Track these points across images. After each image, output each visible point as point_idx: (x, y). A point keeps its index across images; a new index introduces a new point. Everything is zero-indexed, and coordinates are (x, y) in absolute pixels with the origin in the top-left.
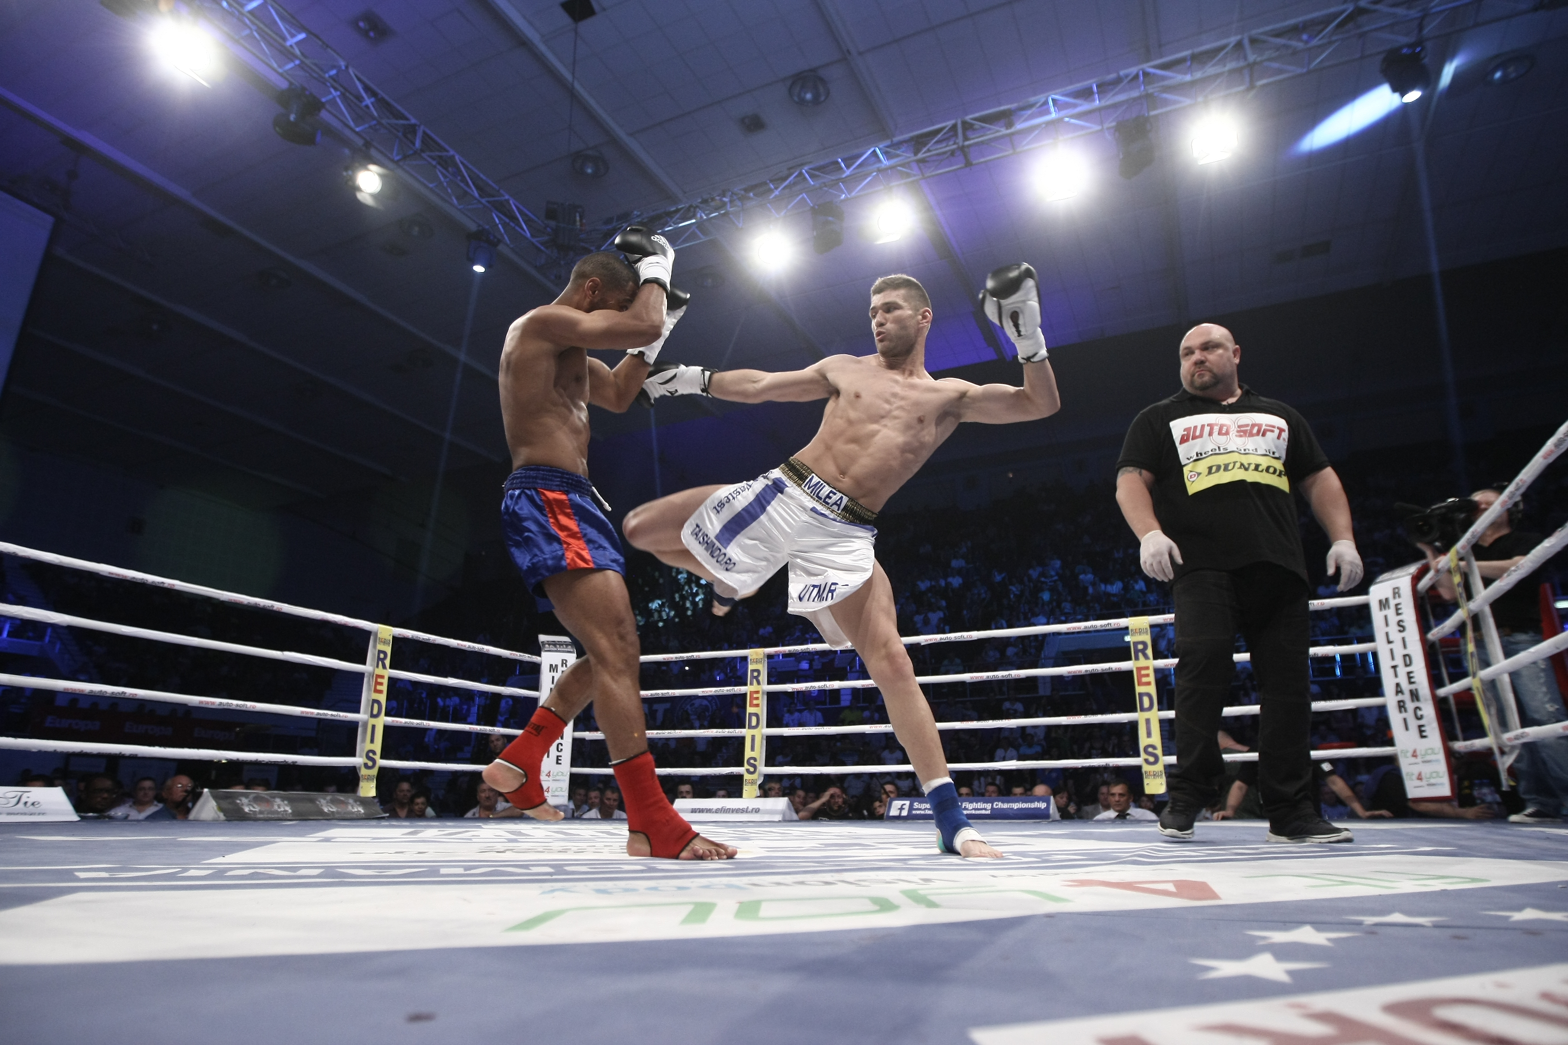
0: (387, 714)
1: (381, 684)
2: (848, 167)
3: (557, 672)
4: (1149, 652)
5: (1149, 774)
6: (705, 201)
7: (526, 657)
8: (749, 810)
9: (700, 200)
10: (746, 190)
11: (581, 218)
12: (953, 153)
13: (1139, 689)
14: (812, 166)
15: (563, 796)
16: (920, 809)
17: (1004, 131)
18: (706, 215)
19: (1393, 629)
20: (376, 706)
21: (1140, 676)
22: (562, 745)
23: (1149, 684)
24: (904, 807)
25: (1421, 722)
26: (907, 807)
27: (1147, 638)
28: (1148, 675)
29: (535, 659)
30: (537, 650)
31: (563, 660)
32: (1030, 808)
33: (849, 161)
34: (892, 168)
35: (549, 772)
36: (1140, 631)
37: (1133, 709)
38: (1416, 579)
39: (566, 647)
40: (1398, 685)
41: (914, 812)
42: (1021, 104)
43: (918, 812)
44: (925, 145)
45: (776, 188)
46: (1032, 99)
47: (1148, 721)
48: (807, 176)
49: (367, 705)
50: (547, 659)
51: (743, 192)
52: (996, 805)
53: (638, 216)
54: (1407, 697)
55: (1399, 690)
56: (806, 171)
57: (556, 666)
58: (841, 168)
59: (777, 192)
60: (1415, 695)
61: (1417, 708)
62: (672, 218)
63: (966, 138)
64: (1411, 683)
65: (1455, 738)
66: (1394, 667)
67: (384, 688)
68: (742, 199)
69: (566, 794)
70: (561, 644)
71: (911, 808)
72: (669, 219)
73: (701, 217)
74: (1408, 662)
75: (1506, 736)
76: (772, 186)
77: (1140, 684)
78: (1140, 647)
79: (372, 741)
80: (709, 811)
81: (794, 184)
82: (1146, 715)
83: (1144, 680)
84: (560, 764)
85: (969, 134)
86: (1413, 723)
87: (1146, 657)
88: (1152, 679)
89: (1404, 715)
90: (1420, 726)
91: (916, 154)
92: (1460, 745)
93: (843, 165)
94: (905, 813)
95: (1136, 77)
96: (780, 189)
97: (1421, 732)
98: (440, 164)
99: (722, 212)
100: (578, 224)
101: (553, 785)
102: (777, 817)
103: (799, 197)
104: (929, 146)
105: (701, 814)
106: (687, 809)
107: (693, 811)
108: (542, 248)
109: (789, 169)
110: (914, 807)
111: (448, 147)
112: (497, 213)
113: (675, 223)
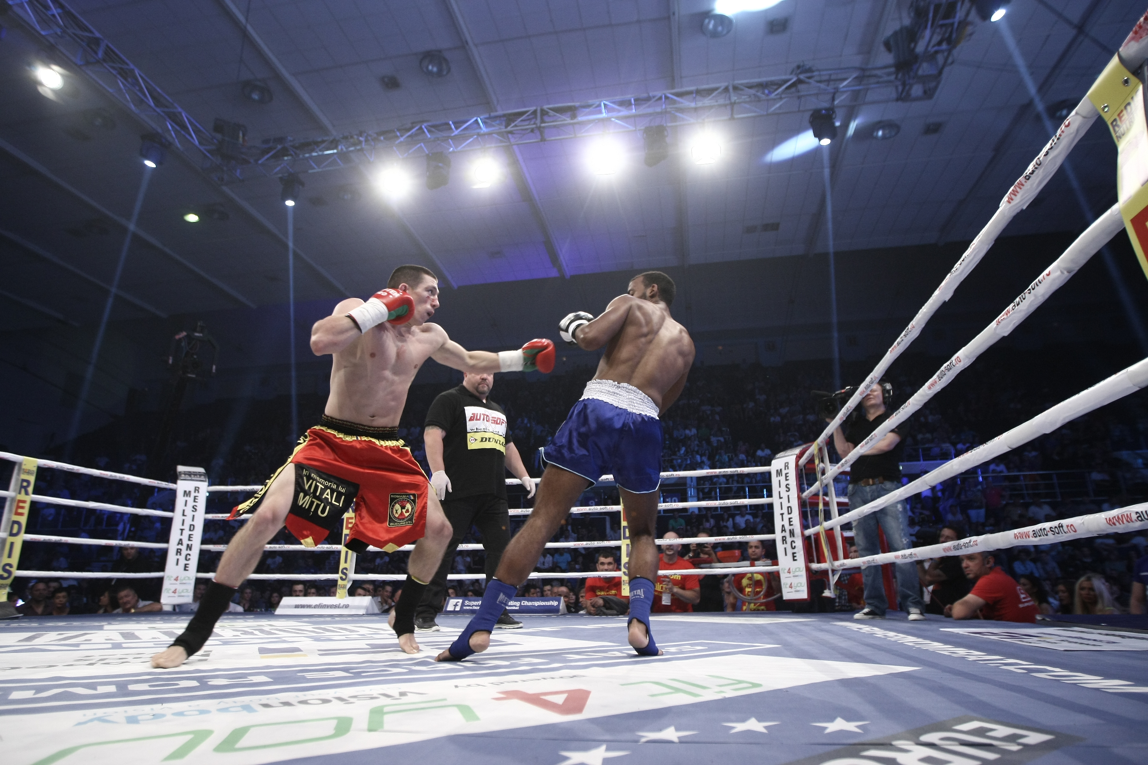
1: (23, 507)
2: (457, 128)
3: (190, 496)
6: (345, 138)
7: (163, 484)
8: (341, 606)
9: (341, 136)
10: (378, 134)
11: (244, 135)
12: (532, 131)
14: (429, 124)
15: (188, 596)
16: (469, 606)
17: (569, 121)
18: (346, 148)
19: (783, 489)
20: (16, 525)
22: (190, 555)
25: (794, 551)
26: (459, 604)
29: (171, 486)
30: (174, 478)
31: (196, 487)
32: (547, 606)
33: (458, 125)
34: (489, 134)
35: (177, 577)
38: (799, 457)
39: (200, 477)
40: (783, 526)
41: (465, 608)
42: (583, 104)
43: (468, 608)
44: (514, 121)
45: (402, 136)
46: (590, 102)
48: (425, 130)
49: (8, 524)
50: (181, 486)
51: (375, 135)
53: (290, 141)
54: (787, 534)
55: (784, 530)
56: (425, 127)
57: (190, 492)
58: (451, 129)
59: (402, 139)
60: (792, 533)
61: (793, 542)
62: (318, 146)
63: (543, 121)
64: (790, 525)
65: (812, 561)
66: (782, 514)
67: (26, 511)
68: (375, 140)
69: (191, 594)
70: (195, 474)
71: (463, 605)
72: (316, 147)
73: (342, 149)
74: (790, 512)
75: (837, 563)
76: (398, 134)
79: (10, 557)
80: (309, 606)
81: (416, 135)
84: (187, 570)
85: (546, 118)
86: (790, 551)
89: (785, 546)
90: (793, 553)
91: (506, 127)
92: (815, 566)
93: (453, 127)
94: (458, 609)
95: (660, 98)
96: (404, 137)
97: (794, 557)
98: (120, 74)
99: (358, 147)
100: (241, 140)
101: (180, 588)
102: (362, 612)
103: (419, 145)
104: (516, 123)
105: (302, 609)
106: (292, 605)
107: (297, 607)
108: (208, 155)
109: (413, 123)
110: (465, 604)
111: (128, 61)
112: (170, 121)
113: (320, 151)
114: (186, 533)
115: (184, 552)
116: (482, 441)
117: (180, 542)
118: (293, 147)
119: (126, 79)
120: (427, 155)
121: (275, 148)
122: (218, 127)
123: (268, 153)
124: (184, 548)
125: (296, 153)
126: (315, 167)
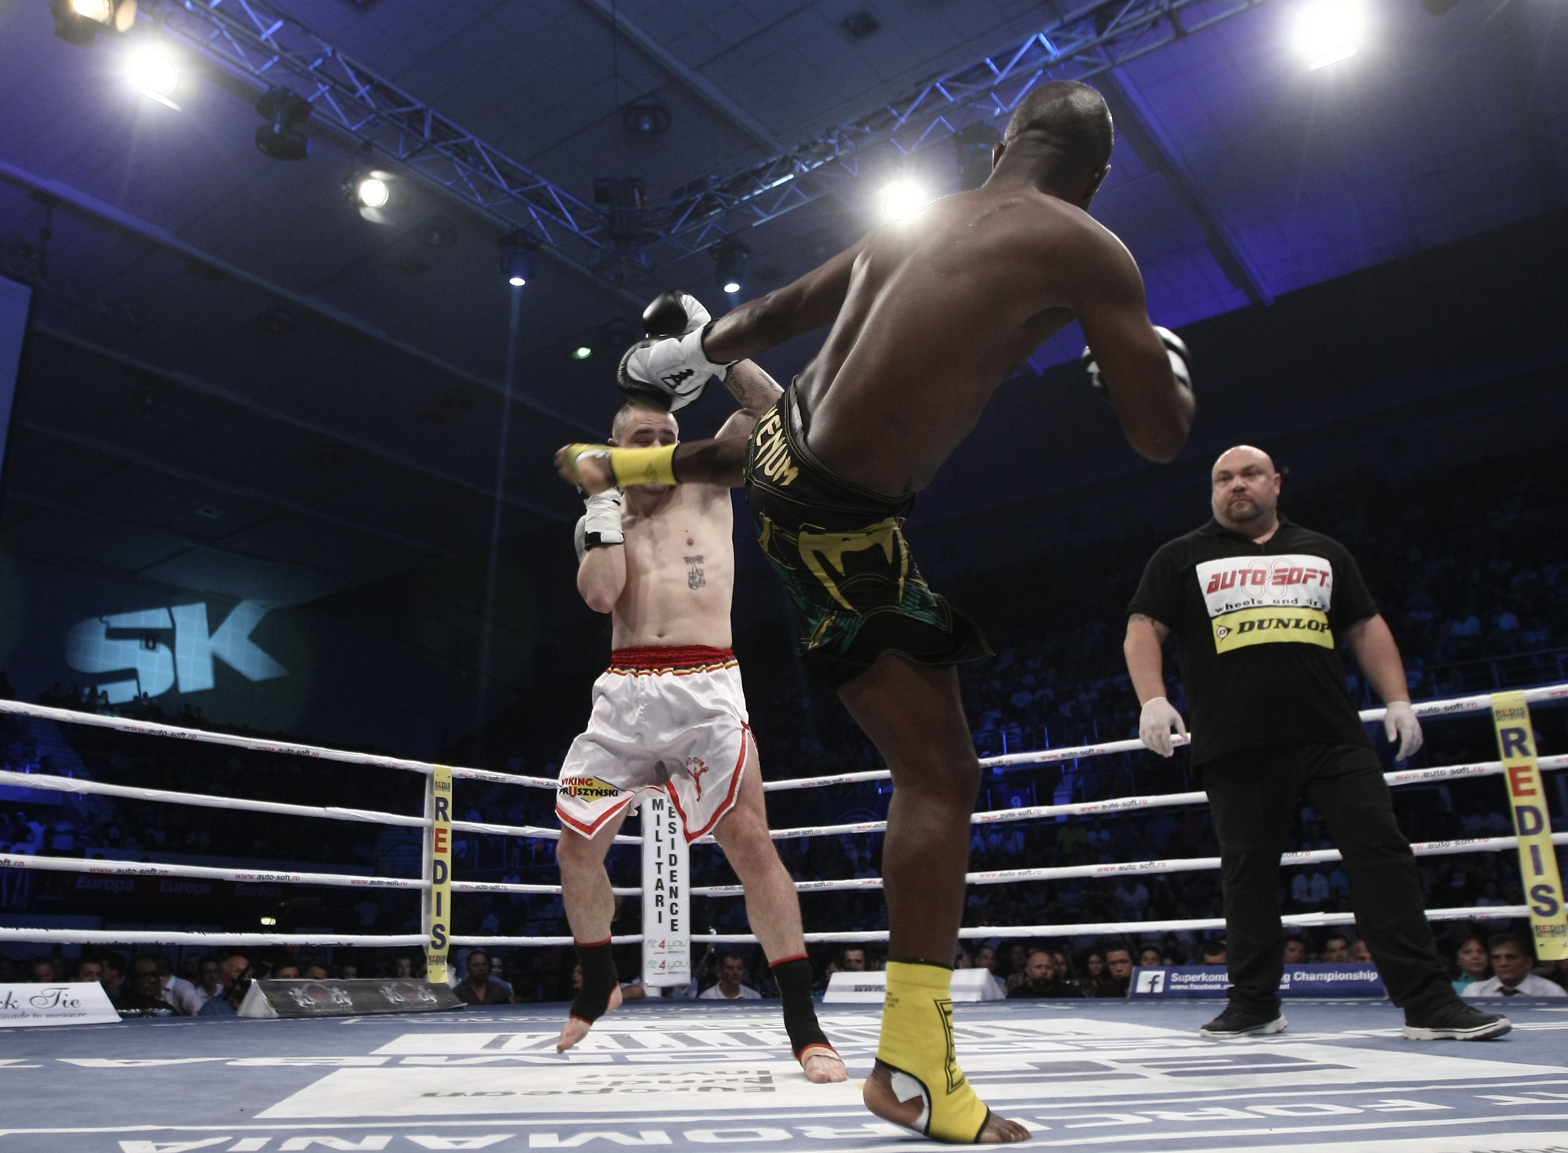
0: (453, 879)
1: (444, 840)
2: (1001, 68)
3: (662, 809)
4: (1530, 744)
5: (1542, 931)
6: (804, 148)
9: (796, 148)
10: (859, 124)
11: (641, 195)
12: (1155, 23)
13: (1515, 801)
14: (948, 76)
15: (684, 973)
16: (1182, 982)
18: (807, 166)
20: (439, 868)
21: (1516, 782)
22: (676, 905)
23: (1532, 792)
24: (1157, 979)
26: (1161, 980)
27: (1524, 723)
28: (1529, 780)
32: (1352, 981)
33: (1001, 61)
34: (1066, 59)
35: (663, 942)
36: (1512, 713)
37: (1510, 832)
41: (1173, 987)
43: (1179, 987)
44: (1112, 18)
45: (901, 115)
47: (1534, 849)
48: (943, 90)
49: (429, 866)
51: (855, 128)
52: (1298, 976)
53: (717, 181)
56: (940, 84)
58: (991, 71)
59: (903, 120)
62: (761, 177)
67: (448, 845)
68: (857, 136)
69: (687, 969)
71: (1167, 981)
72: (757, 179)
73: (801, 170)
76: (894, 112)
77: (1518, 793)
78: (1513, 737)
79: (439, 914)
82: (1532, 840)
83: (1524, 786)
84: (676, 930)
87: (1525, 752)
88: (1537, 784)
91: (1099, 32)
93: (993, 67)
94: (1159, 989)
96: (906, 116)
98: (456, 154)
99: (829, 159)
100: (638, 203)
101: (670, 959)
102: (975, 997)
103: (935, 123)
104: (1117, 19)
105: (868, 993)
106: (850, 987)
107: (858, 989)
108: (596, 243)
109: (917, 85)
110: (1173, 980)
111: (464, 132)
112: (534, 206)
113: (766, 184)
114: (666, 869)
115: (668, 901)
116: (1242, 630)
117: (660, 884)
118: (721, 190)
119: (465, 160)
120: (955, 135)
121: (693, 202)
122: (602, 196)
123: (683, 213)
124: (665, 893)
125: (726, 200)
126: (763, 214)
